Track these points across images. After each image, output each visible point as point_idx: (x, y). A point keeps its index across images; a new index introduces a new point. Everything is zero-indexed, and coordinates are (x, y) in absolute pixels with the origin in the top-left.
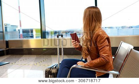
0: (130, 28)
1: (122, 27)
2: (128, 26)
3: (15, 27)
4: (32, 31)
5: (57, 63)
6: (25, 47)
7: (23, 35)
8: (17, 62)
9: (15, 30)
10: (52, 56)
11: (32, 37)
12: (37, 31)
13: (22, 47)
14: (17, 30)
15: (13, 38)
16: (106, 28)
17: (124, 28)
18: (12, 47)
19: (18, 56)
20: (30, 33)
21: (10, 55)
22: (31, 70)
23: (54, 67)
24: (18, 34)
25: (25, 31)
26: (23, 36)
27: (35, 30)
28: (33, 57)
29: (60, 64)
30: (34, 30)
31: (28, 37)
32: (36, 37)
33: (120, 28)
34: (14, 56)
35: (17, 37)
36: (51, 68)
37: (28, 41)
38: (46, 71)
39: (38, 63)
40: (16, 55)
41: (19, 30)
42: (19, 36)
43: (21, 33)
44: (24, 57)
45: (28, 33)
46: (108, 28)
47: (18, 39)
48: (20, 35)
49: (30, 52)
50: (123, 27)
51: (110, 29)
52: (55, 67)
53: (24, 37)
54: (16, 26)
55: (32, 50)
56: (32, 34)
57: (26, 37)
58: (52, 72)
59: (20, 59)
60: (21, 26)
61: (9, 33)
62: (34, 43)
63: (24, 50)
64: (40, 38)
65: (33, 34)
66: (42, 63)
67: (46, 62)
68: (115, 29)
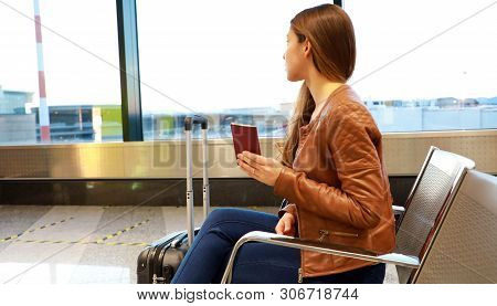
0: (469, 104)
1: (439, 100)
3: (19, 98)
4: (87, 115)
5: (186, 232)
6: (58, 173)
7: (52, 131)
8: (26, 232)
9: (21, 111)
10: (164, 208)
11: (88, 135)
12: (106, 113)
13: (47, 174)
14: (28, 111)
16: (376, 103)
17: (445, 105)
19: (29, 210)
20: (81, 125)
22: (81, 262)
23: (174, 243)
24: (34, 127)
25: (57, 115)
26: (50, 134)
27: (99, 109)
28: (92, 216)
29: (196, 232)
30: (94, 110)
31: (72, 137)
32: (103, 138)
33: (432, 107)
35: (28, 137)
36: (159, 248)
37: (70, 151)
38: (141, 261)
39: (110, 236)
41: (36, 111)
42: (35, 135)
43: (45, 121)
44: (55, 213)
45: (73, 121)
46: (384, 106)
47: (33, 143)
48: (38, 131)
49: (79, 194)
50: (441, 103)
51: (392, 108)
52: (178, 245)
53: (58, 137)
54: (26, 96)
55: (90, 186)
56: (87, 124)
57: (65, 137)
58: (165, 263)
59: (40, 222)
60: (43, 94)
62: (92, 160)
63: (56, 184)
64: (121, 141)
65: (91, 128)
66: (125, 236)
67: (142, 232)
68: (413, 108)
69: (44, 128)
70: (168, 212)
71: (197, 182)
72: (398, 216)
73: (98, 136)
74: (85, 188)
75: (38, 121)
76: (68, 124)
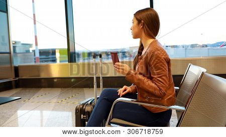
0: (203, 47)
2: (201, 44)
3: (27, 46)
4: (54, 52)
5: (94, 98)
6: (43, 75)
7: (40, 59)
8: (32, 99)
9: (28, 51)
11: (54, 61)
13: (39, 76)
14: (31, 51)
15: (25, 63)
16: (167, 47)
17: (194, 47)
18: (24, 76)
19: (32, 90)
21: (21, 89)
22: (53, 110)
23: (89, 102)
24: (33, 57)
25: (42, 53)
26: (40, 60)
27: (58, 50)
28: (57, 92)
29: (98, 98)
30: (56, 50)
31: (48, 61)
32: (60, 61)
33: (189, 48)
34: (27, 90)
35: (31, 62)
36: (83, 105)
37: (48, 67)
38: (77, 110)
39: (64, 100)
40: (29, 87)
41: (34, 51)
42: (34, 60)
43: (37, 55)
44: (42, 91)
45: (48, 55)
46: (170, 48)
47: (33, 64)
48: (35, 59)
49: (51, 84)
50: (193, 46)
51: (173, 48)
52: (91, 103)
53: (42, 61)
54: (30, 45)
55: (55, 80)
56: (54, 56)
57: (46, 61)
58: (86, 110)
59: (36, 95)
60: (36, 45)
61: (18, 55)
62: (56, 70)
63: (43, 80)
64: (67, 63)
66: (70, 100)
67: (76, 98)
68: (181, 48)
69: (37, 58)
70: (86, 90)
71: (98, 78)
72: (177, 91)
73: (58, 61)
75: (35, 55)
76: (46, 56)
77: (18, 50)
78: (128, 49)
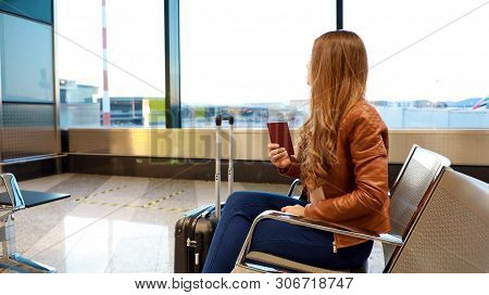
0: (439, 106)
1: (417, 102)
2: (435, 101)
3: (88, 90)
4: (139, 105)
5: (213, 204)
6: (116, 151)
7: (112, 116)
8: (91, 196)
9: (89, 100)
10: (196, 182)
11: (139, 122)
12: (153, 103)
13: (107, 151)
14: (95, 101)
15: (81, 123)
17: (421, 107)
18: (79, 150)
19: (94, 179)
20: (133, 112)
21: (72, 175)
22: (131, 221)
23: (204, 214)
24: (98, 113)
25: (116, 104)
26: (110, 119)
27: (148, 101)
28: (140, 185)
29: (222, 206)
30: (144, 101)
31: (125, 122)
32: (151, 124)
33: (411, 107)
34: (84, 178)
35: (93, 122)
36: (192, 218)
37: (125, 134)
38: (178, 227)
39: (154, 203)
40: (88, 173)
41: (101, 101)
42: (99, 119)
43: (107, 108)
44: (112, 182)
45: (126, 110)
47: (97, 126)
48: (102, 116)
49: (131, 168)
50: (418, 104)
52: (207, 216)
53: (116, 122)
54: (93, 89)
55: (138, 161)
56: (138, 112)
57: (122, 121)
58: (197, 230)
59: (101, 189)
60: (106, 88)
61: (70, 108)
62: (140, 141)
63: (114, 160)
64: (165, 128)
65: (141, 115)
66: (165, 202)
67: (179, 200)
68: (395, 107)
69: (106, 114)
70: (199, 184)
71: (224, 162)
73: (146, 122)
74: (136, 163)
75: (101, 108)
76: (124, 111)
77: (69, 98)
78: (288, 104)
